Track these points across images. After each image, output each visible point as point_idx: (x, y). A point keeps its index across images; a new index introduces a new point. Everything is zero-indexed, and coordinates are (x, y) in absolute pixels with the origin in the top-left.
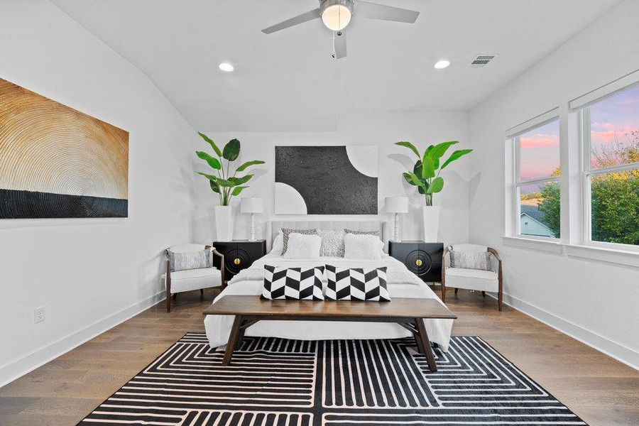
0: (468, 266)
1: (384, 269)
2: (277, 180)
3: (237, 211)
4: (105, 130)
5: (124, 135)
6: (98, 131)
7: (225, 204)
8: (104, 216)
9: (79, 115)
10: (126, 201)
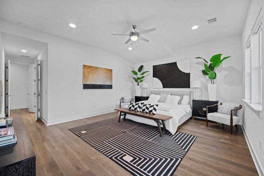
0: (224, 112)
1: (157, 105)
2: (154, 77)
3: (141, 87)
4: (107, 70)
5: (111, 70)
6: (106, 71)
7: (138, 85)
8: (107, 89)
9: (101, 68)
10: (112, 85)
